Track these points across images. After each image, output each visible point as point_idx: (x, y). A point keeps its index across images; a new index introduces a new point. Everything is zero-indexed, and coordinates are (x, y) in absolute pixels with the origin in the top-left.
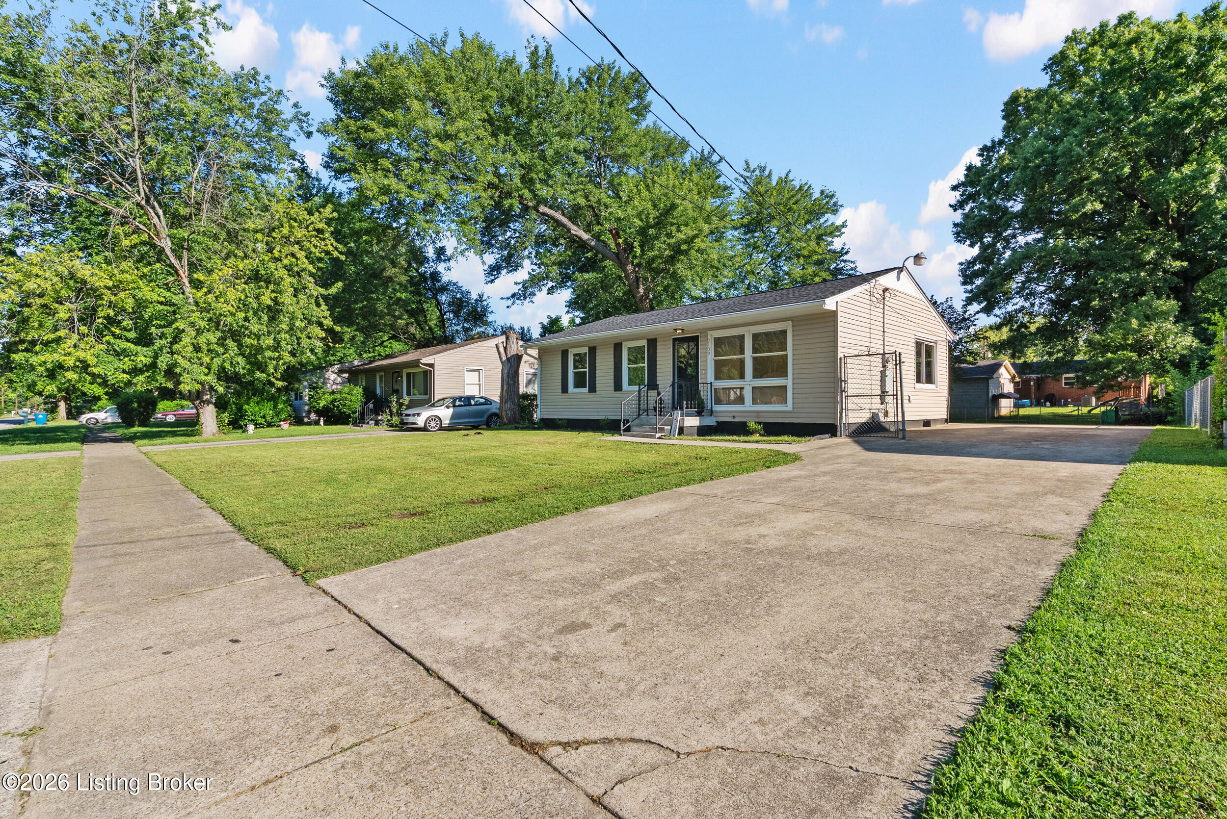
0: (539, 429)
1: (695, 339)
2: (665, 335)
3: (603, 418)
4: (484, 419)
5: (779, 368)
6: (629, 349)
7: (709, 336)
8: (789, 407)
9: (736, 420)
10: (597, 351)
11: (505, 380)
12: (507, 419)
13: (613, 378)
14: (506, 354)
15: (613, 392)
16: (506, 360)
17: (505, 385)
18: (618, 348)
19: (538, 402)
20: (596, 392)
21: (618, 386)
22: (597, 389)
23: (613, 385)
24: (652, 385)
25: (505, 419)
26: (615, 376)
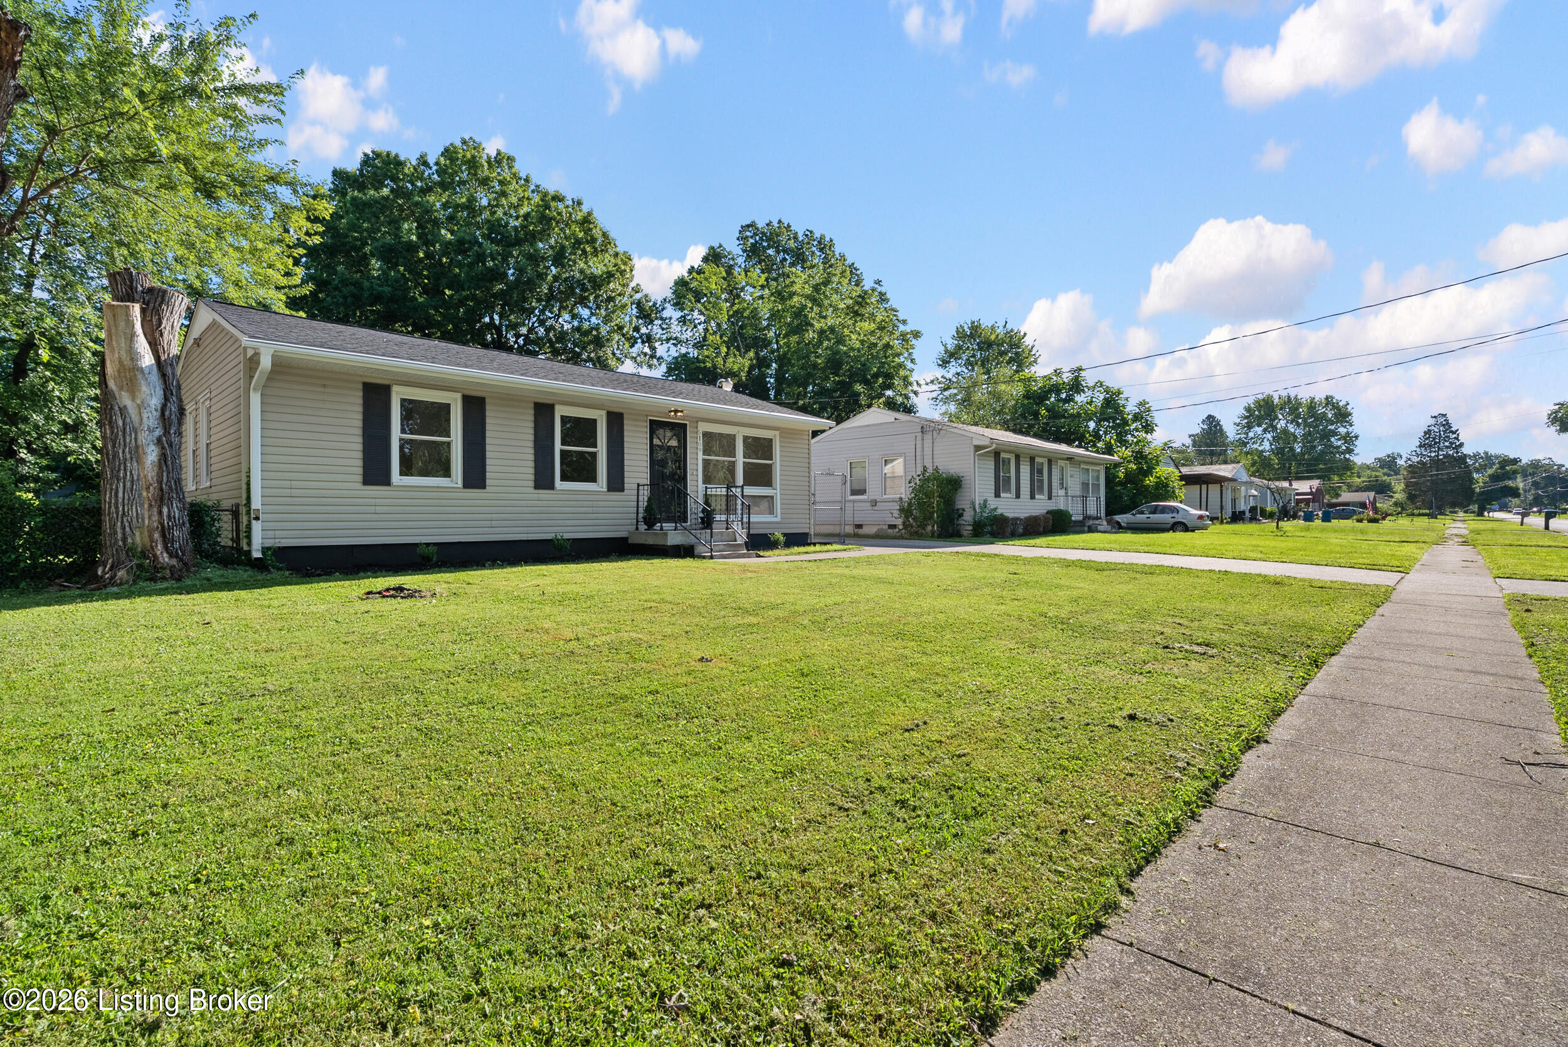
6: (566, 419)
7: (700, 428)
8: (779, 519)
10: (488, 407)
11: (151, 430)
12: (171, 556)
13: (532, 464)
14: (154, 345)
15: (532, 490)
16: (155, 368)
17: (152, 447)
18: (543, 411)
19: (256, 503)
20: (484, 487)
21: (543, 481)
22: (488, 482)
23: (532, 477)
24: (616, 483)
25: (165, 555)
26: (536, 461)
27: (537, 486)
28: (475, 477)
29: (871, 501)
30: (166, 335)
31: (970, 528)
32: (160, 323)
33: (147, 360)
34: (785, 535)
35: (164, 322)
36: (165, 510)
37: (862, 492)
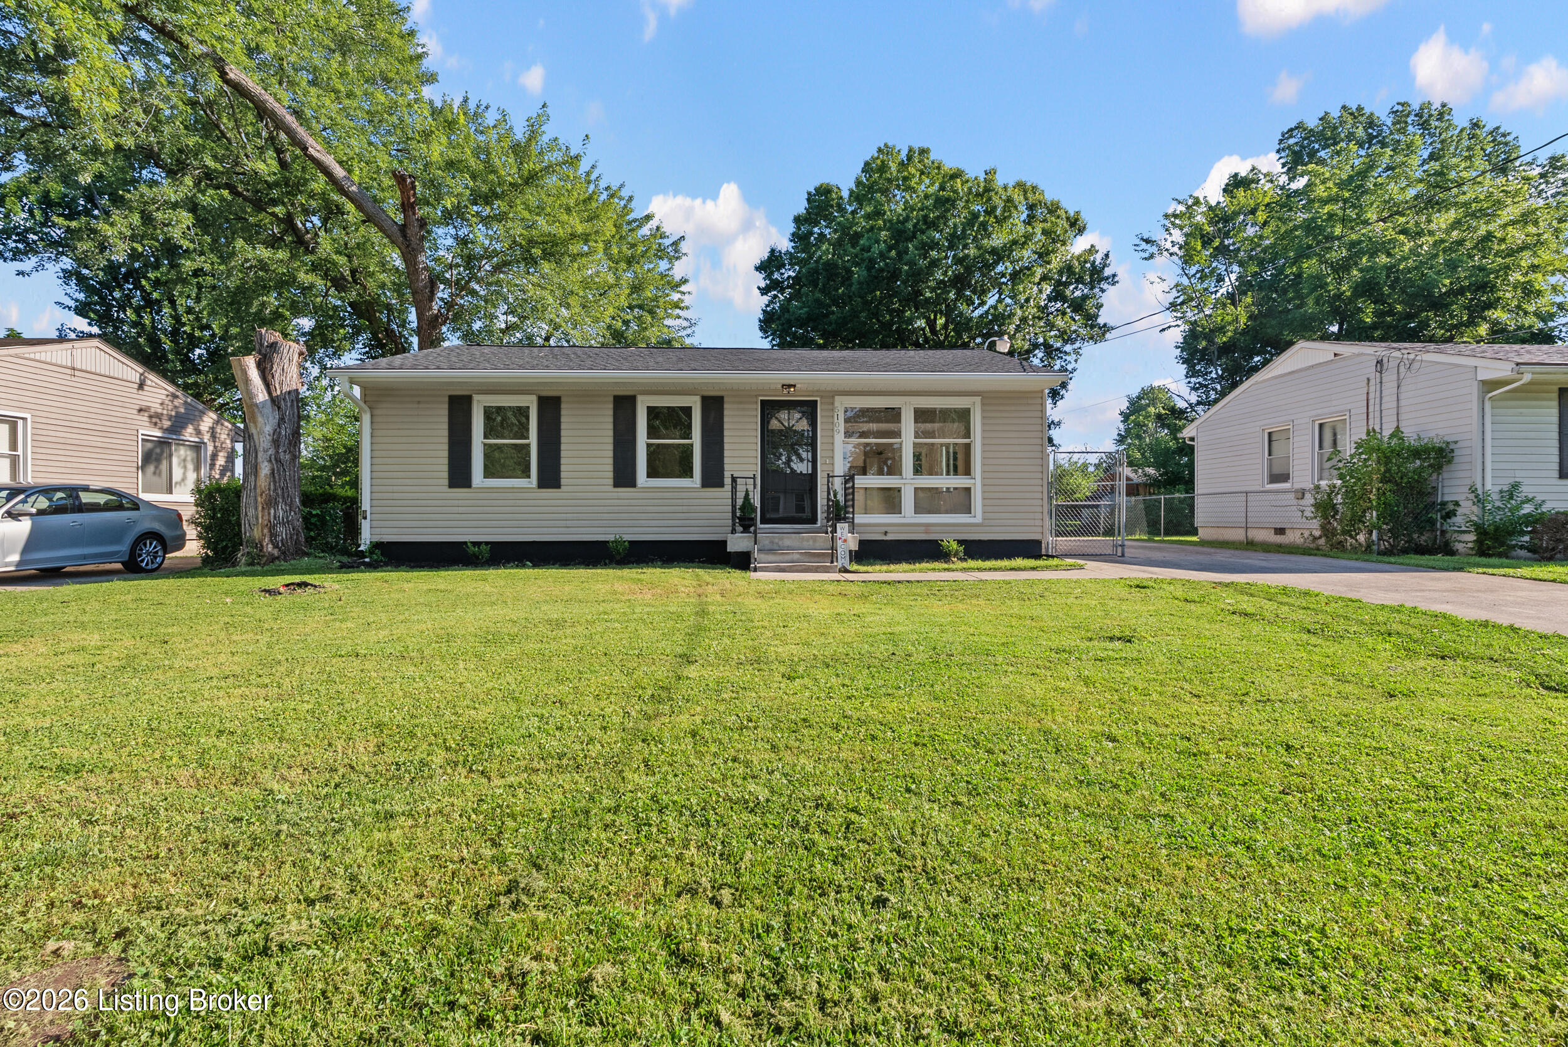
0: (373, 566)
1: (809, 409)
2: (743, 394)
3: (611, 538)
4: (124, 547)
5: (960, 463)
6: (651, 410)
7: (836, 404)
8: (979, 519)
9: (889, 537)
10: (563, 406)
11: (265, 451)
12: (276, 546)
13: (611, 461)
14: (268, 385)
15: (611, 488)
16: (269, 403)
17: (266, 464)
18: (624, 405)
19: (366, 505)
20: (558, 486)
21: (624, 476)
22: (563, 481)
23: (611, 475)
24: (713, 477)
25: (270, 546)
26: (615, 457)
27: (617, 484)
28: (550, 478)
29: (1296, 491)
30: (277, 376)
31: (1472, 537)
32: (272, 368)
33: (262, 396)
34: (960, 542)
35: (275, 367)
36: (272, 511)
37: (1284, 477)
